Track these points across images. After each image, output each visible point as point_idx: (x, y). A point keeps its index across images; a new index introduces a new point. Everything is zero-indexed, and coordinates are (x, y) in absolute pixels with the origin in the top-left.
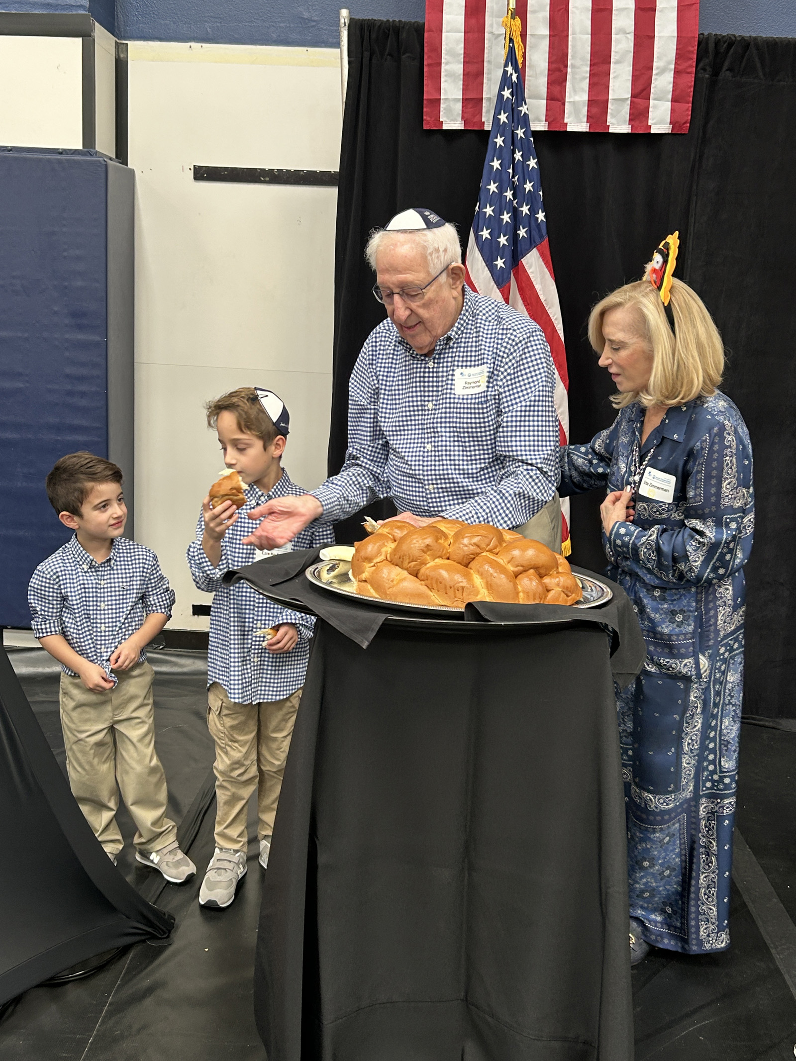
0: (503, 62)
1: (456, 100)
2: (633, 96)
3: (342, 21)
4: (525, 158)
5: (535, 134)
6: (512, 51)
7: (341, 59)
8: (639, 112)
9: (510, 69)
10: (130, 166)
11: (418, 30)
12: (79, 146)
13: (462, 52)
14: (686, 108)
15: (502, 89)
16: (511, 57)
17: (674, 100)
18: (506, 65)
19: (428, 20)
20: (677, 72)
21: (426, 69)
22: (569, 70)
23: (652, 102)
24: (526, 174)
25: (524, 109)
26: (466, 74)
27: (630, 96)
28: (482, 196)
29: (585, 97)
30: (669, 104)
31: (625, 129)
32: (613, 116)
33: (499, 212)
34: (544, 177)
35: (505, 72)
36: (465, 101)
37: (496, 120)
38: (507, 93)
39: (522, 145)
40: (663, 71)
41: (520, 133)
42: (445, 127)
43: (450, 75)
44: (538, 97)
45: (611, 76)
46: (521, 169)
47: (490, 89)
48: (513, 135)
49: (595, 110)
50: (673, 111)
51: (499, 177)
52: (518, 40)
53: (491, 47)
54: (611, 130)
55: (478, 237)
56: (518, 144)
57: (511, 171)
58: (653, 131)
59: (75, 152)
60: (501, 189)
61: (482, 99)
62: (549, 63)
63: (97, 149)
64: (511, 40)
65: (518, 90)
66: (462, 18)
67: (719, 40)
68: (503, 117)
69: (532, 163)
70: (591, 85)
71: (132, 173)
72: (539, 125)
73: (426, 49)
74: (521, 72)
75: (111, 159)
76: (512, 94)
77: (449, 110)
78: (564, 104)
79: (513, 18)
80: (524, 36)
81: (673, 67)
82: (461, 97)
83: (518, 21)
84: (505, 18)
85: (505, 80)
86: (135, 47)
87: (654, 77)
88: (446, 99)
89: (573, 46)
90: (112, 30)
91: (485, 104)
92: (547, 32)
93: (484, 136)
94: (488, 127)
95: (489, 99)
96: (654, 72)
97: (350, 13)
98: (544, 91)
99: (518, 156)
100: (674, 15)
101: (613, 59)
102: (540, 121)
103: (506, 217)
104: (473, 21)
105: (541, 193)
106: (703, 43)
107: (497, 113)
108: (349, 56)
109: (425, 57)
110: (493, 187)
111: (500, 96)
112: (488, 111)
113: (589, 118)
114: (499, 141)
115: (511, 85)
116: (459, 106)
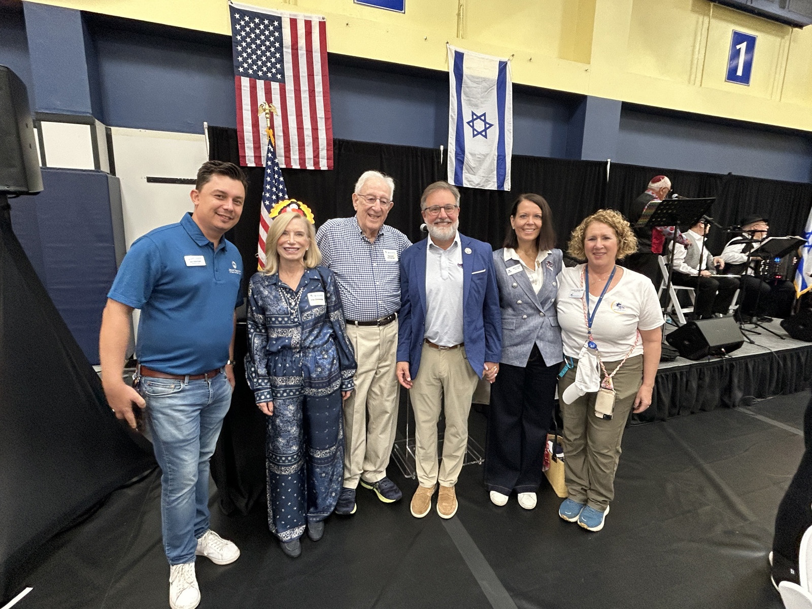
0: (267, 143)
1: (251, 156)
2: (314, 157)
3: (205, 126)
4: (279, 177)
5: (281, 169)
6: (270, 140)
7: (206, 140)
8: (316, 163)
9: (270, 147)
10: (117, 176)
11: (235, 131)
12: (93, 168)
13: (252, 139)
14: (332, 161)
15: (268, 153)
16: (270, 143)
17: (327, 159)
18: (269, 145)
19: (238, 128)
20: (328, 150)
21: (239, 145)
22: (291, 148)
23: (320, 160)
24: (280, 182)
25: (276, 161)
26: (255, 148)
27: (312, 157)
28: (265, 189)
29: (298, 157)
30: (326, 161)
31: (313, 168)
32: (308, 163)
33: (271, 195)
34: (286, 183)
35: (269, 148)
36: (255, 157)
37: (267, 164)
38: (270, 155)
39: (277, 173)
40: (322, 149)
41: (276, 168)
42: (248, 165)
43: (248, 147)
44: (281, 156)
45: (306, 150)
46: (277, 180)
47: (264, 153)
48: (274, 170)
49: (301, 161)
50: (327, 162)
51: (270, 183)
52: (272, 137)
53: (262, 139)
54: (308, 168)
55: (265, 204)
56: (276, 172)
57: (274, 181)
58: (322, 169)
59: (91, 171)
60: (271, 187)
61: (260, 157)
62: (284, 145)
63: (102, 169)
64: (269, 137)
65: (274, 154)
66: (251, 128)
67: (339, 141)
68: (269, 163)
69: (281, 179)
70: (300, 153)
71: (118, 179)
72: (284, 166)
73: (239, 138)
74: (274, 148)
75: (108, 174)
76: (272, 155)
77: (249, 160)
78: (290, 159)
79: (269, 129)
80: (274, 135)
81: (326, 148)
82: (253, 155)
83: (271, 130)
84: (267, 129)
85: (269, 151)
86: (114, 129)
87: (320, 151)
88: (248, 156)
89: (292, 140)
90: (103, 121)
91: (262, 158)
92: (282, 134)
93: (263, 170)
94: (264, 166)
95: (264, 157)
96: (320, 149)
97: (208, 123)
98: (283, 154)
99: (276, 176)
100: (324, 131)
101: (306, 144)
102: (283, 164)
103: (274, 197)
104: (255, 129)
105: (286, 189)
106: (335, 141)
107: (267, 161)
108: (209, 139)
109: (239, 141)
110: (268, 187)
111: (268, 156)
112: (264, 160)
113: (300, 164)
114: (269, 171)
115: (271, 152)
116: (253, 158)
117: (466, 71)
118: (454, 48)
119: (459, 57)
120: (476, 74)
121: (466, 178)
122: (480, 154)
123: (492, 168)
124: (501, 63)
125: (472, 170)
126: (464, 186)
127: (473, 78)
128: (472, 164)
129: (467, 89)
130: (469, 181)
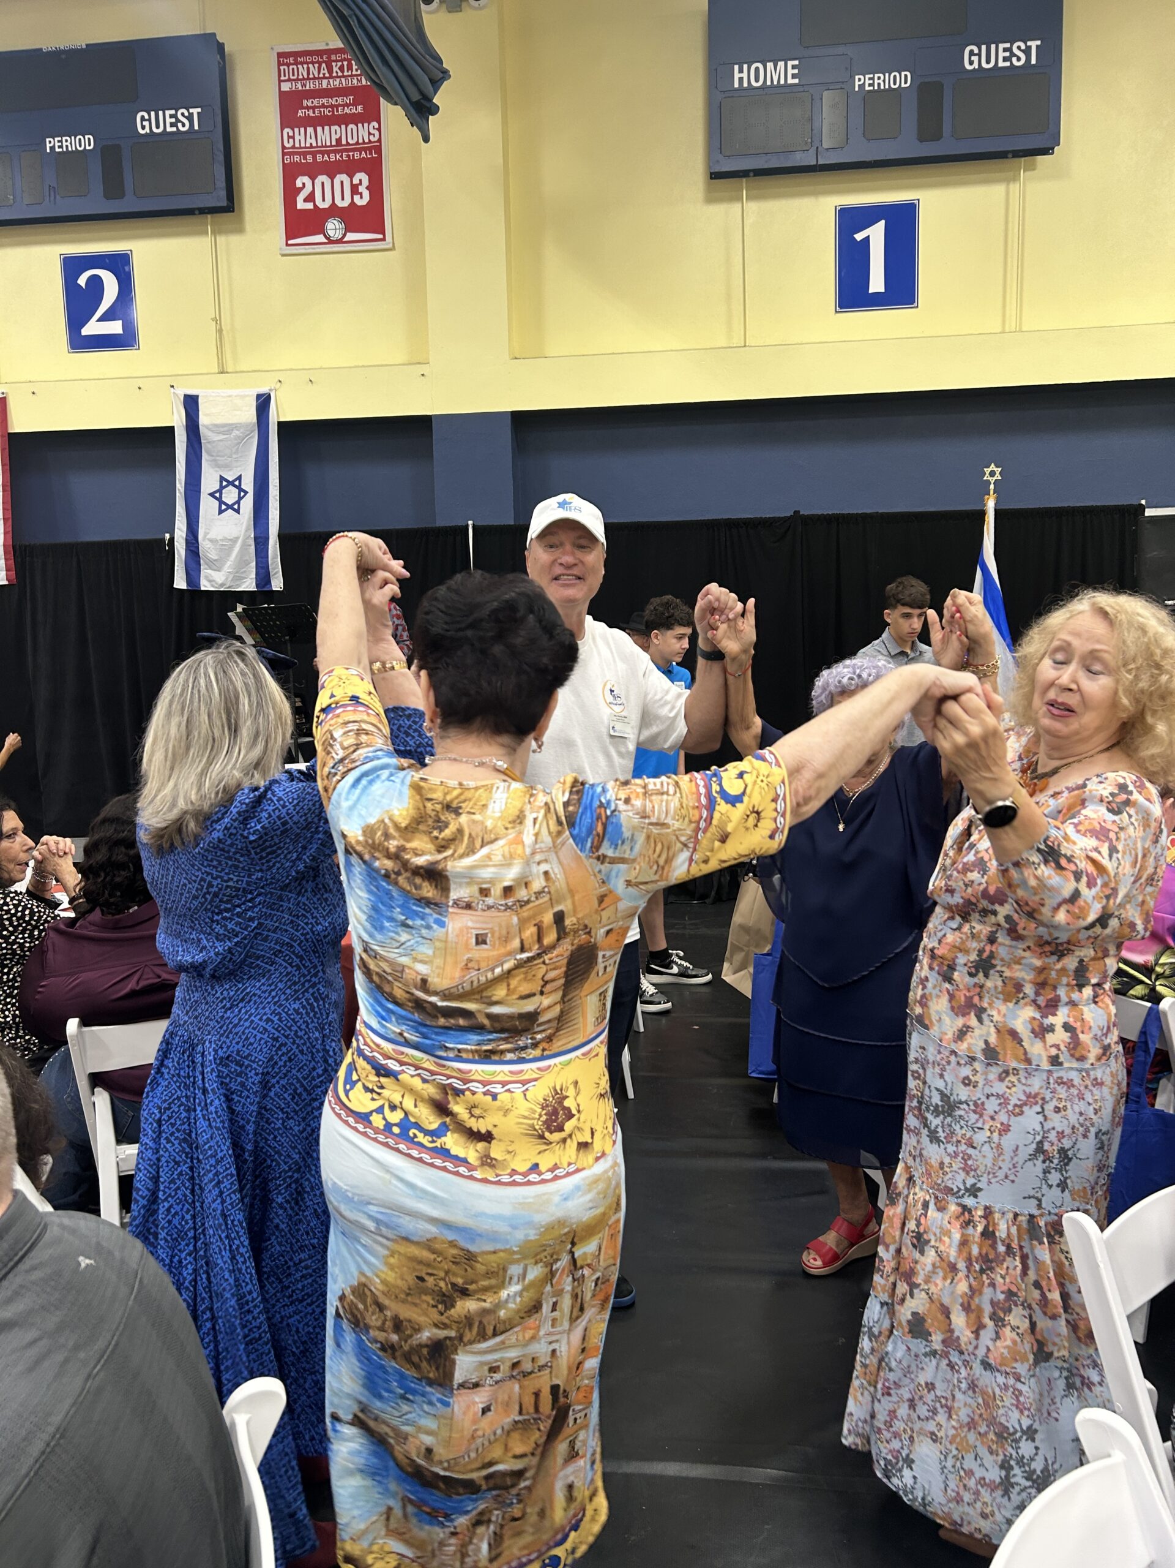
14: (12, 573)
17: (7, 570)
30: (5, 572)
50: (6, 575)
117: (204, 420)
118: (181, 392)
119: (191, 403)
120: (220, 421)
121: (206, 578)
122: (225, 539)
123: (247, 558)
124: (259, 396)
125: (216, 566)
126: (203, 588)
127: (217, 428)
128: (213, 555)
129: (209, 446)
130: (210, 581)
